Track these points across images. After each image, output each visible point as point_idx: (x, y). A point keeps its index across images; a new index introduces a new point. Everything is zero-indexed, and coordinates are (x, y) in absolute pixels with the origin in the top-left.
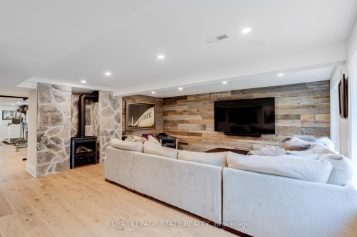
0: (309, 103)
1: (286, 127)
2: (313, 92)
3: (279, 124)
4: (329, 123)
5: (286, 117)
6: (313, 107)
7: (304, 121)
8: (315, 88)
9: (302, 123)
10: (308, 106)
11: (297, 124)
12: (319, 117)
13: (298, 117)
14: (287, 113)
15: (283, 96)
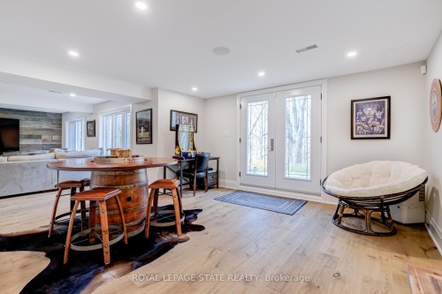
0: (48, 127)
1: (29, 145)
2: (51, 120)
3: (23, 142)
4: (61, 141)
5: (30, 137)
6: (51, 130)
7: (44, 140)
8: (52, 117)
9: (43, 141)
10: (47, 130)
11: (39, 142)
12: (55, 137)
13: (40, 137)
14: (31, 133)
15: (27, 119)
